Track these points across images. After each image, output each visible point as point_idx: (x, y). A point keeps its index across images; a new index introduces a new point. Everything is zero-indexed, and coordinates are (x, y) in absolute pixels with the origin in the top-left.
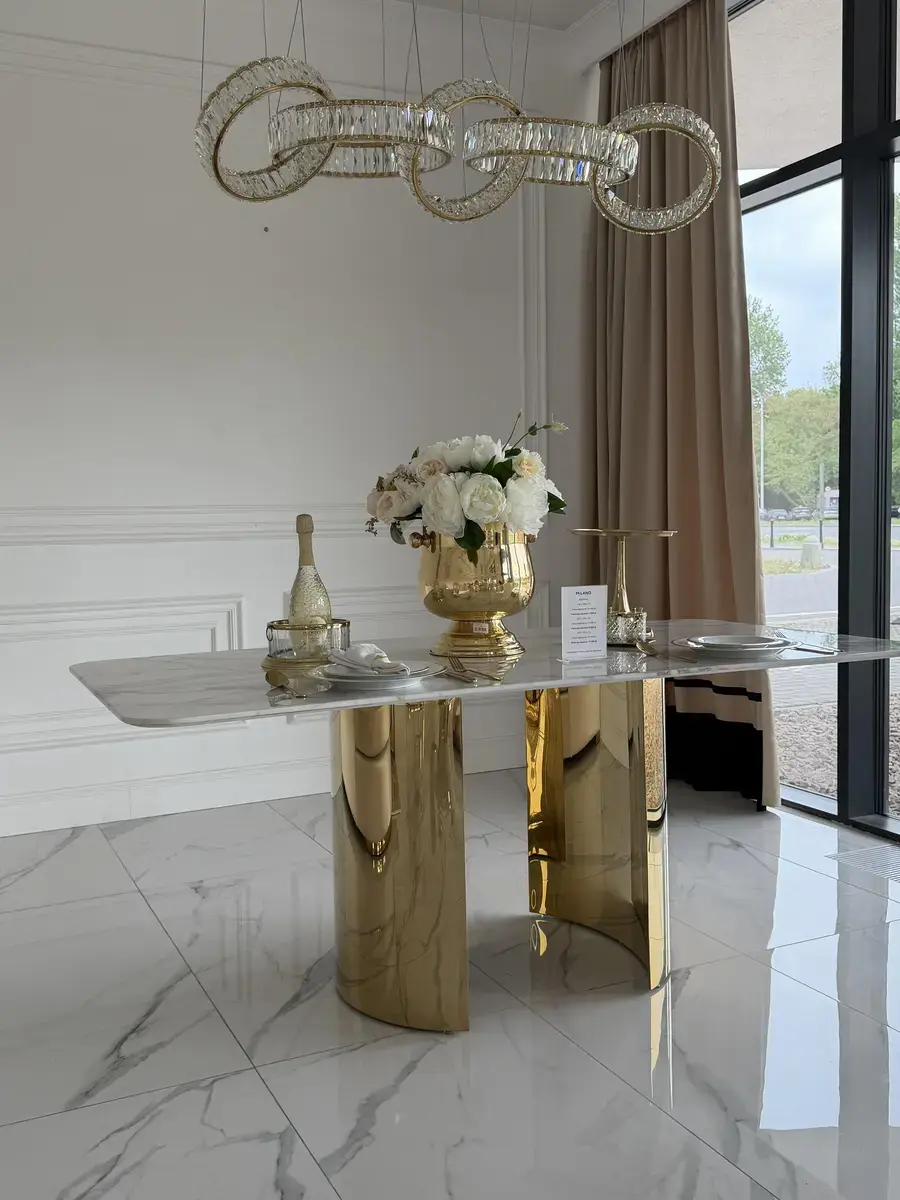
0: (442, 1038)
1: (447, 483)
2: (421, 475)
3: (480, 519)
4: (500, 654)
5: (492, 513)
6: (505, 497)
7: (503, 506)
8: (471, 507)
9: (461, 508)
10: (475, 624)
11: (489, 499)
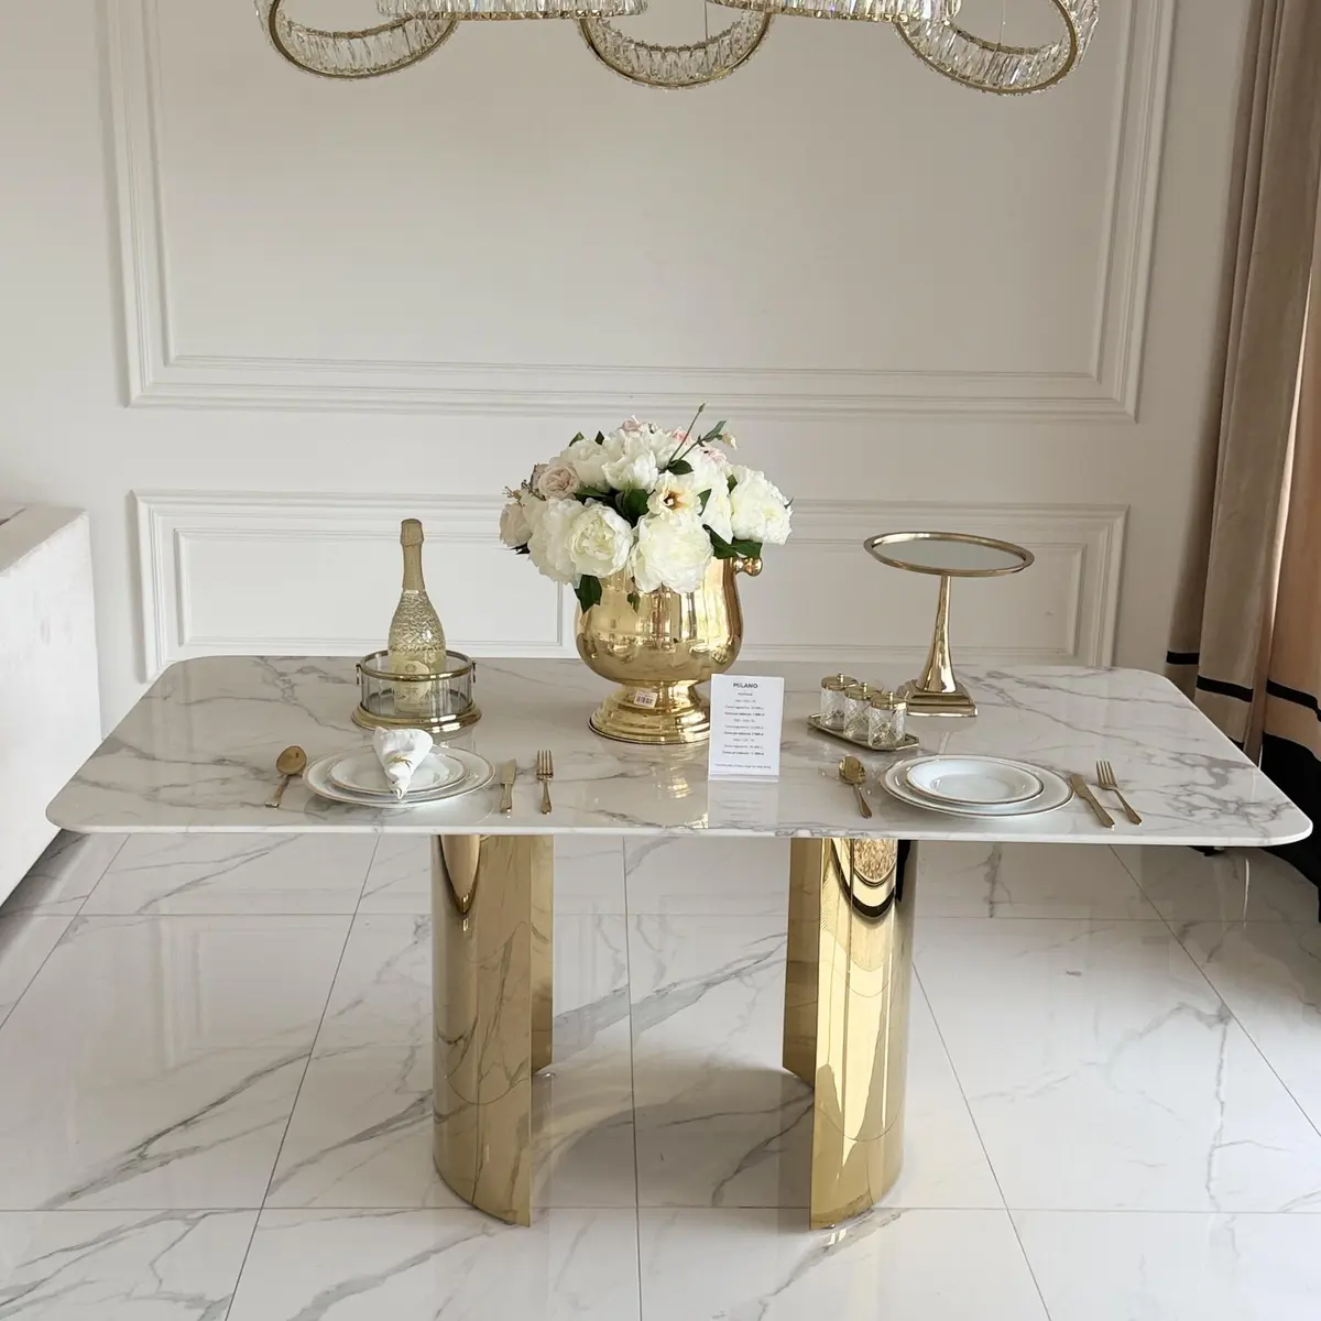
3: (598, 573)
4: (675, 741)
5: (609, 564)
6: (627, 543)
7: (620, 561)
8: (582, 552)
9: (567, 551)
10: (640, 693)
11: (603, 546)
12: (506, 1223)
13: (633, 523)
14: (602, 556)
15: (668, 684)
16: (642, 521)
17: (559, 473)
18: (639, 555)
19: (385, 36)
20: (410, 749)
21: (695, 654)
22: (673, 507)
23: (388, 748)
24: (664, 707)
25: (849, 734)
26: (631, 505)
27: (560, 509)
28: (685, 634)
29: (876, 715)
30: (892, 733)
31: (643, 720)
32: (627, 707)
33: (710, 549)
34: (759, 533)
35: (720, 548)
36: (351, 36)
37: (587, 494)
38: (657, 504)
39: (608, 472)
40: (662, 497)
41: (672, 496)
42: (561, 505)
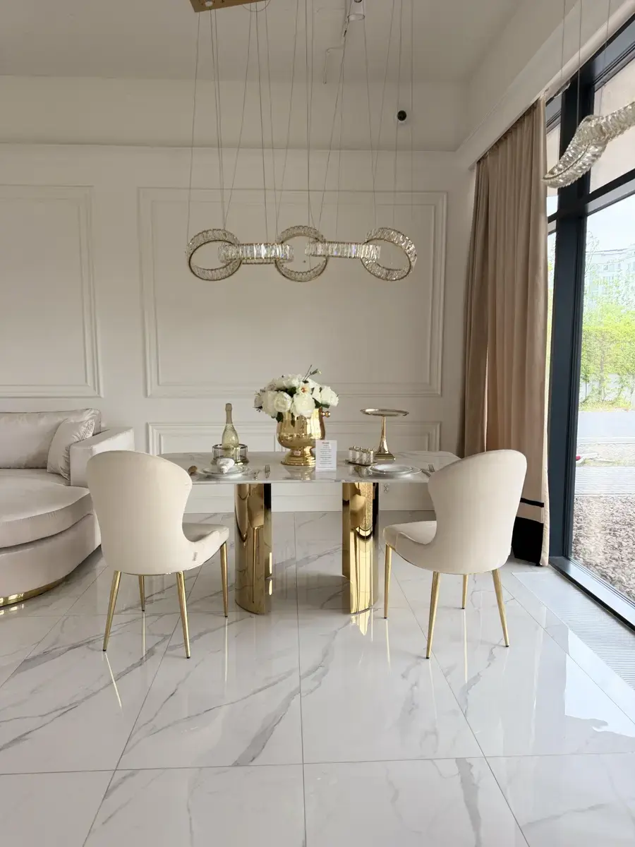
3: (282, 411)
4: (306, 464)
5: (285, 409)
6: (290, 402)
7: (289, 406)
8: (278, 406)
9: (273, 406)
10: (296, 452)
11: (284, 403)
13: (292, 396)
14: (283, 406)
15: (304, 448)
16: (295, 395)
17: (271, 386)
18: (294, 406)
19: (221, 270)
20: (227, 463)
21: (311, 440)
22: (303, 392)
23: (221, 463)
24: (303, 455)
25: (358, 462)
26: (292, 392)
27: (271, 394)
28: (308, 433)
29: (365, 455)
30: (369, 461)
31: (297, 459)
32: (292, 455)
33: (314, 405)
34: (329, 402)
35: (318, 405)
36: (212, 270)
37: (278, 390)
38: (299, 391)
39: (285, 384)
40: (300, 389)
41: (303, 389)
42: (272, 392)
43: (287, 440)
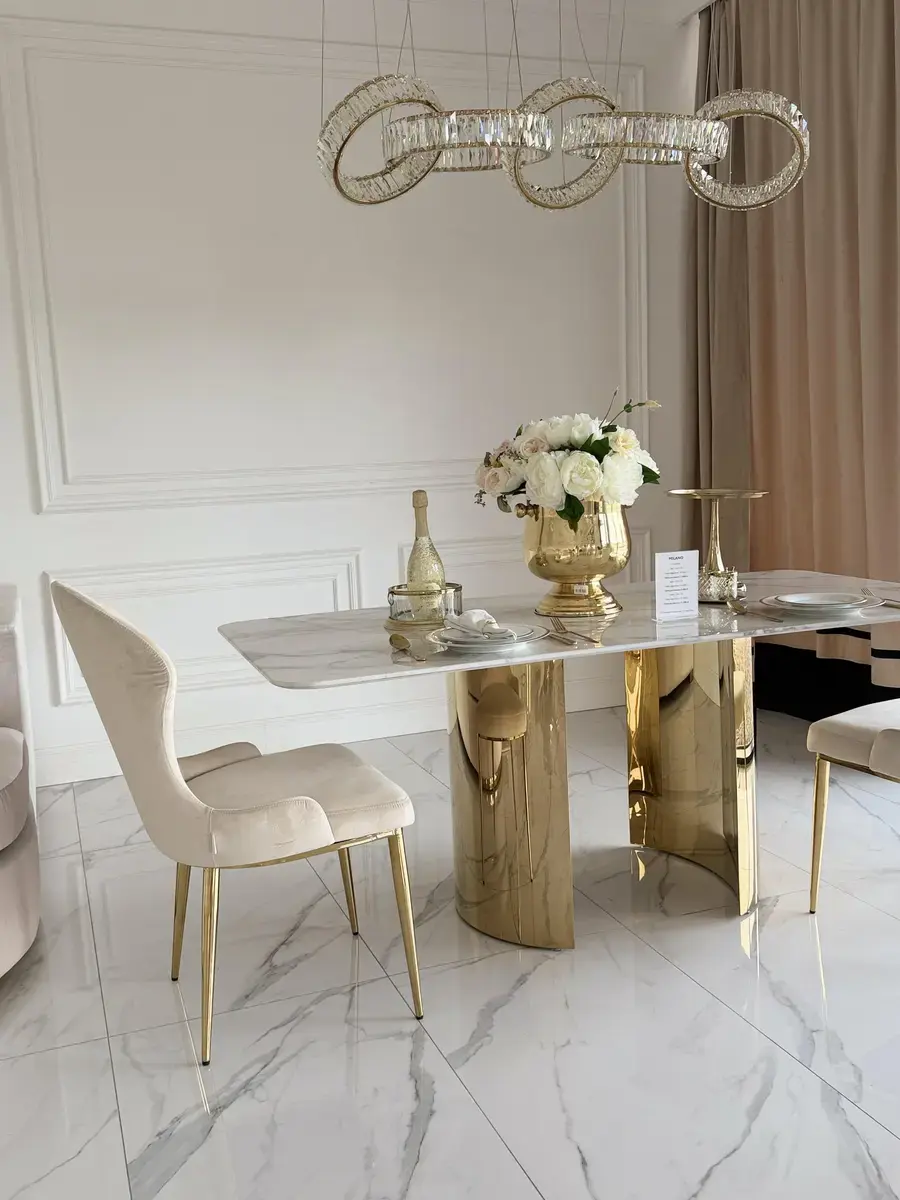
0: (551, 954)
1: (549, 460)
2: (525, 453)
10: (571, 587)
12: (554, 950)
16: (607, 458)
17: (531, 442)
18: (608, 481)
21: (610, 559)
32: (561, 596)
43: (558, 562)
